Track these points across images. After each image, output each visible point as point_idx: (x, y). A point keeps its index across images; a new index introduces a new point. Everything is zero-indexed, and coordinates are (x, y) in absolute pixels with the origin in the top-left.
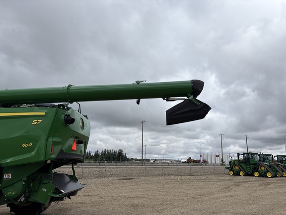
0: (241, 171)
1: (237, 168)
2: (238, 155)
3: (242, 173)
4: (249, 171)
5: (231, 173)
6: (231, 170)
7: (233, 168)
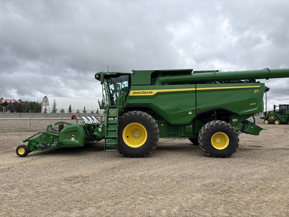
0: (276, 120)
1: (272, 117)
2: (275, 107)
3: (277, 122)
4: (284, 120)
5: (267, 122)
6: (267, 119)
7: (268, 118)
